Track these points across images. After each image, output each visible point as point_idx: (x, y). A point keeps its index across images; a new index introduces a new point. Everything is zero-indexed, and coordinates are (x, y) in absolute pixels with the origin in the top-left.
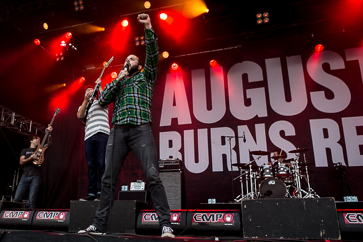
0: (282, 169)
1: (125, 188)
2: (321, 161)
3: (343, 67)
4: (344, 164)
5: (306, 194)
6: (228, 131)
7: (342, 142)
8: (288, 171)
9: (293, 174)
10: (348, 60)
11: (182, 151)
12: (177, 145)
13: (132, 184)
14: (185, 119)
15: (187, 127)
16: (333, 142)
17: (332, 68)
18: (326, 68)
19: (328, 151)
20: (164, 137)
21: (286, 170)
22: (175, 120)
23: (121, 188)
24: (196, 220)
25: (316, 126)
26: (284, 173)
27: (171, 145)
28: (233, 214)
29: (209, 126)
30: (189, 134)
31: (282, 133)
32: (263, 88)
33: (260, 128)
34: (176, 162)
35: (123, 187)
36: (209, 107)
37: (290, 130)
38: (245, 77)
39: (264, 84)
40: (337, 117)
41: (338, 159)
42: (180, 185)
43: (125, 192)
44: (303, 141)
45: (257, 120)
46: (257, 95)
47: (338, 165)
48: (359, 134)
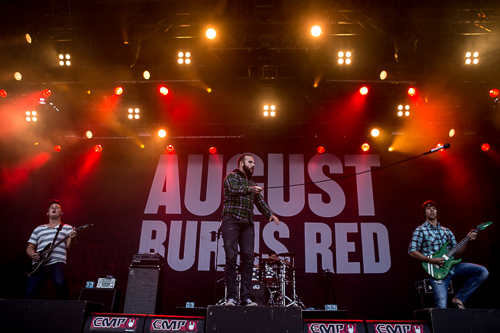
0: (269, 273)
2: (311, 267)
3: (341, 172)
4: (332, 271)
5: (290, 301)
7: (333, 248)
8: (274, 276)
9: (279, 279)
10: (346, 165)
11: (166, 244)
12: (161, 237)
13: (100, 280)
14: (174, 208)
15: (175, 217)
16: (324, 248)
17: (331, 172)
18: (326, 170)
19: (319, 256)
20: (147, 227)
21: (272, 275)
22: (162, 208)
23: (86, 284)
24: (155, 327)
25: (310, 229)
26: (270, 277)
27: (154, 237)
28: (197, 321)
29: (199, 219)
30: (176, 225)
31: (276, 234)
32: (263, 184)
34: (156, 257)
35: (88, 283)
36: (203, 198)
37: (285, 232)
39: (263, 179)
40: (331, 222)
41: (327, 265)
42: (156, 284)
43: (90, 290)
44: (295, 244)
47: (326, 271)
48: (349, 240)
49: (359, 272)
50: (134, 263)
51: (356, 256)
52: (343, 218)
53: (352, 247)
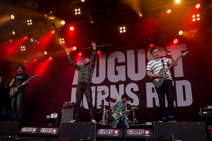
1: (48, 117)
2: (150, 104)
6: (105, 88)
13: (52, 114)
19: (154, 99)
23: (47, 116)
28: (57, 129)
29: (96, 85)
31: (132, 90)
32: (125, 66)
33: (121, 86)
34: (72, 104)
37: (136, 88)
38: (116, 60)
39: (125, 64)
42: (73, 115)
44: (142, 94)
45: (120, 82)
46: (121, 69)
47: (157, 106)
49: (175, 106)
50: (64, 107)
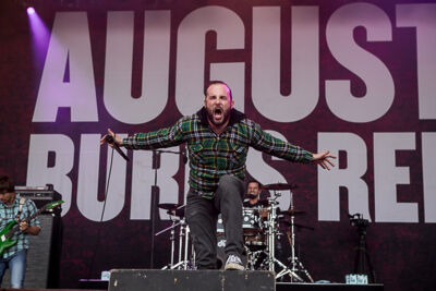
0: (246, 219)
2: (328, 211)
4: (366, 216)
5: (282, 268)
7: (369, 178)
8: (256, 224)
9: (265, 229)
10: (399, 24)
11: (74, 175)
12: (64, 162)
14: (85, 112)
15: (88, 128)
16: (353, 178)
17: (371, 37)
18: (360, 35)
19: (344, 192)
20: (39, 145)
21: (253, 222)
22: (64, 112)
25: (328, 143)
26: (250, 226)
27: (51, 162)
30: (91, 143)
32: (243, 64)
36: (136, 92)
38: (211, 37)
39: (244, 56)
40: (366, 131)
41: (358, 207)
46: (231, 73)
47: (356, 217)
48: (399, 164)
49: (417, 221)
51: (411, 192)
52: (388, 123)
53: (403, 175)
